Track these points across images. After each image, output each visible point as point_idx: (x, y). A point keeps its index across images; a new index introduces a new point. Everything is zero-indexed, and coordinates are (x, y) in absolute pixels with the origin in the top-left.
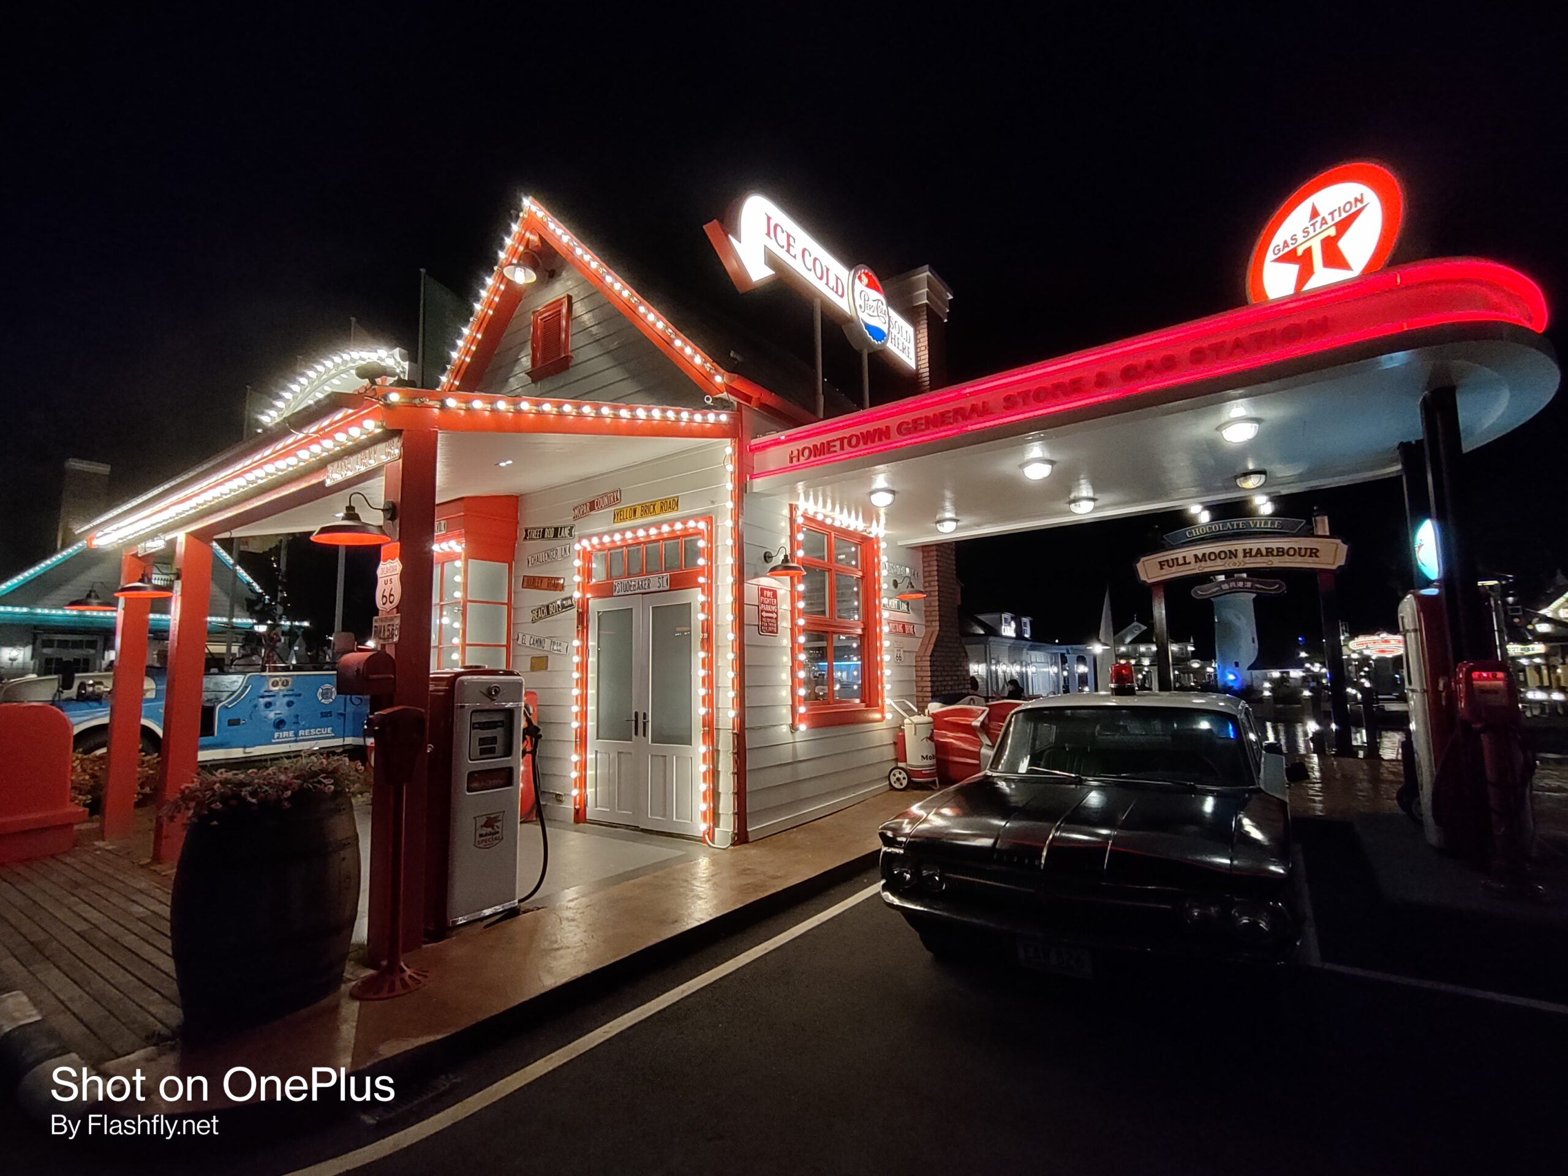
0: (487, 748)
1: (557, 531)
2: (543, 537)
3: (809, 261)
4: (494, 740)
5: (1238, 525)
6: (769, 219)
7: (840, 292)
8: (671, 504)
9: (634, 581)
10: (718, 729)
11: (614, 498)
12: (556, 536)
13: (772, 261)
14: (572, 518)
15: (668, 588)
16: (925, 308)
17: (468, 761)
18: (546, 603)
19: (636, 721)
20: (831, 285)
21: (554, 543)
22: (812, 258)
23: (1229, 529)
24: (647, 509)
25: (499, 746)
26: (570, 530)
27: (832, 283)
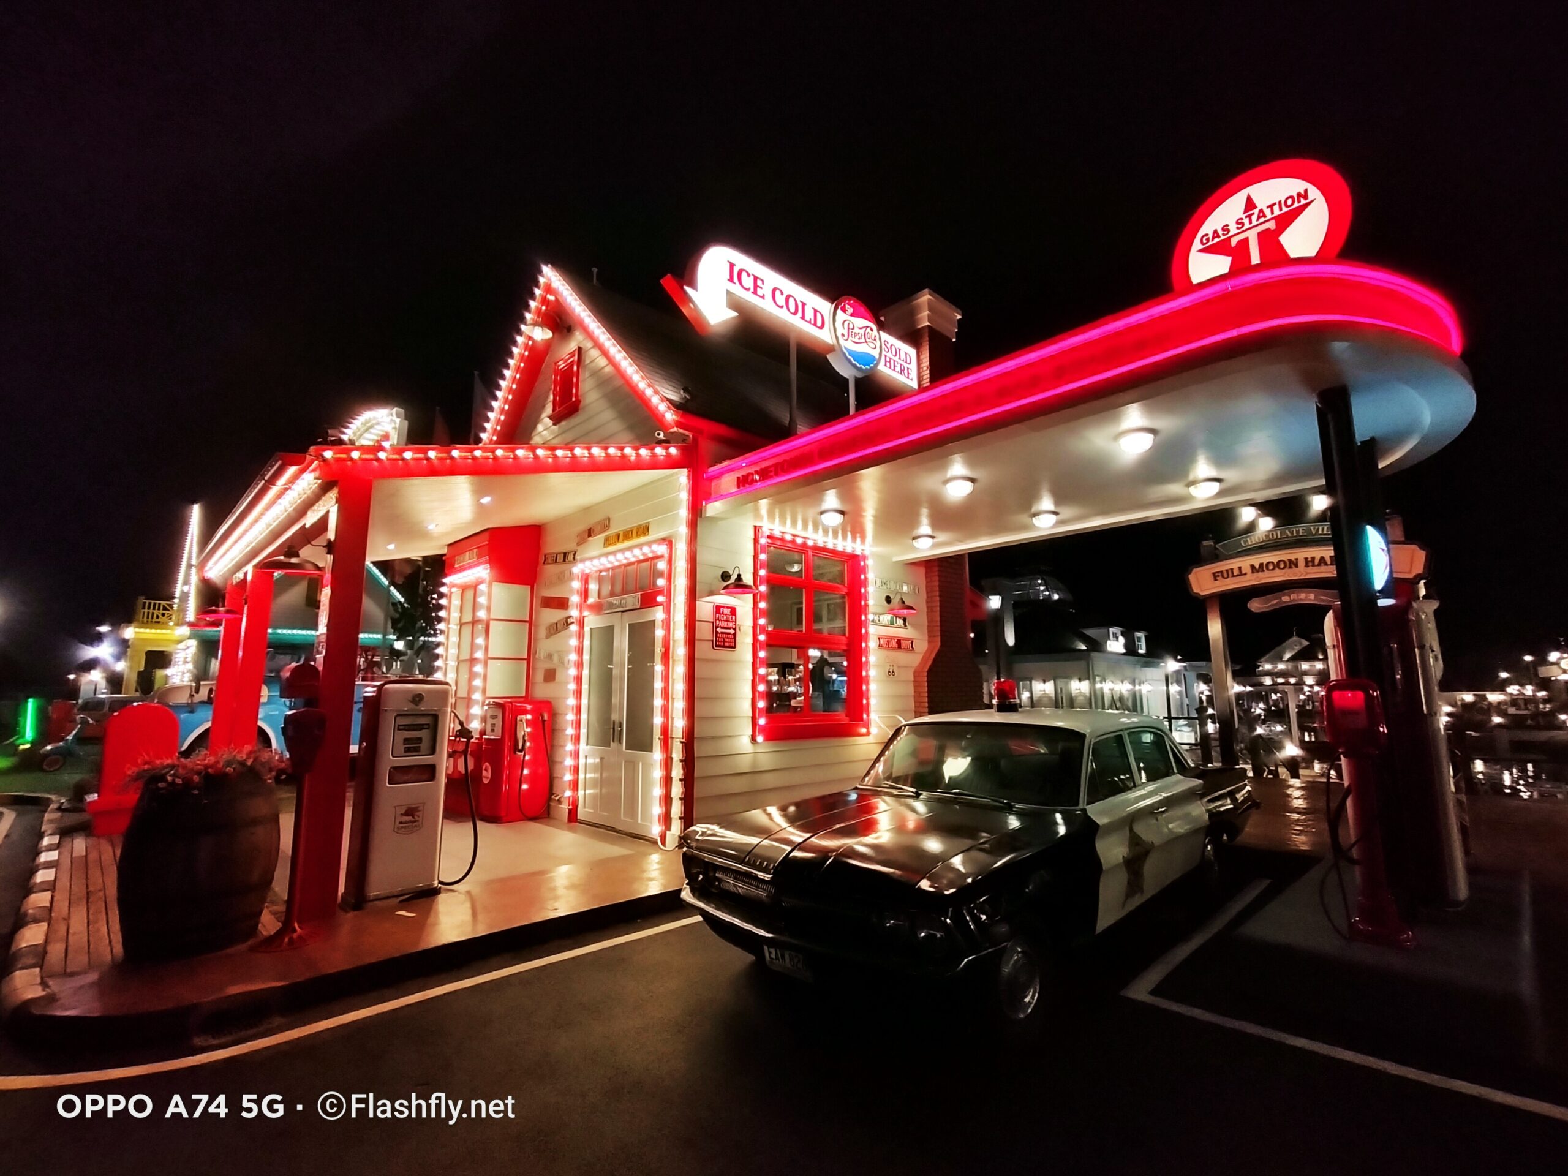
0: (412, 746)
1: (565, 555)
2: (556, 562)
3: (781, 300)
4: (420, 740)
5: (1298, 532)
6: (732, 266)
7: (819, 323)
8: (644, 530)
9: (615, 600)
10: (672, 738)
11: (605, 525)
12: (564, 560)
13: (734, 303)
14: (575, 544)
15: (639, 606)
16: (927, 330)
17: (391, 757)
18: (555, 621)
19: (614, 729)
20: (807, 318)
21: (563, 567)
22: (785, 296)
23: (1288, 537)
24: (627, 535)
25: (424, 746)
26: (574, 555)
27: (809, 315)
